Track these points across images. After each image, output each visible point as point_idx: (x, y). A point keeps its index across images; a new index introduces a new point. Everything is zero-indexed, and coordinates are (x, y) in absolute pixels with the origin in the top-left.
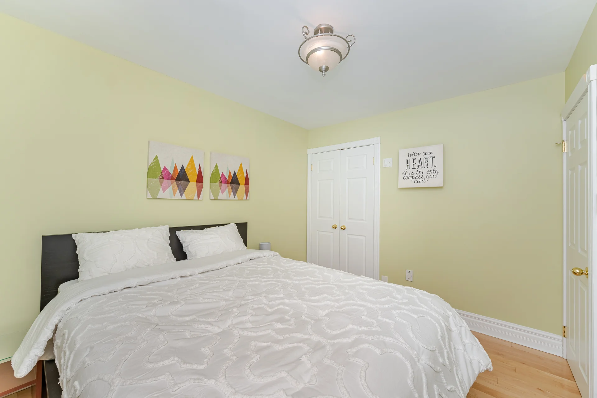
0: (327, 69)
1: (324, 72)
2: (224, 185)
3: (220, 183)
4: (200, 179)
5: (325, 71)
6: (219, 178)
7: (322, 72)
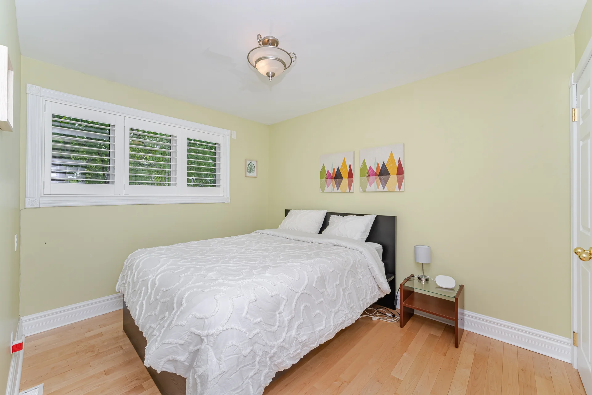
0: (273, 75)
1: (270, 77)
2: (371, 178)
3: (368, 176)
4: (350, 175)
5: (272, 77)
6: (367, 172)
7: (269, 77)
